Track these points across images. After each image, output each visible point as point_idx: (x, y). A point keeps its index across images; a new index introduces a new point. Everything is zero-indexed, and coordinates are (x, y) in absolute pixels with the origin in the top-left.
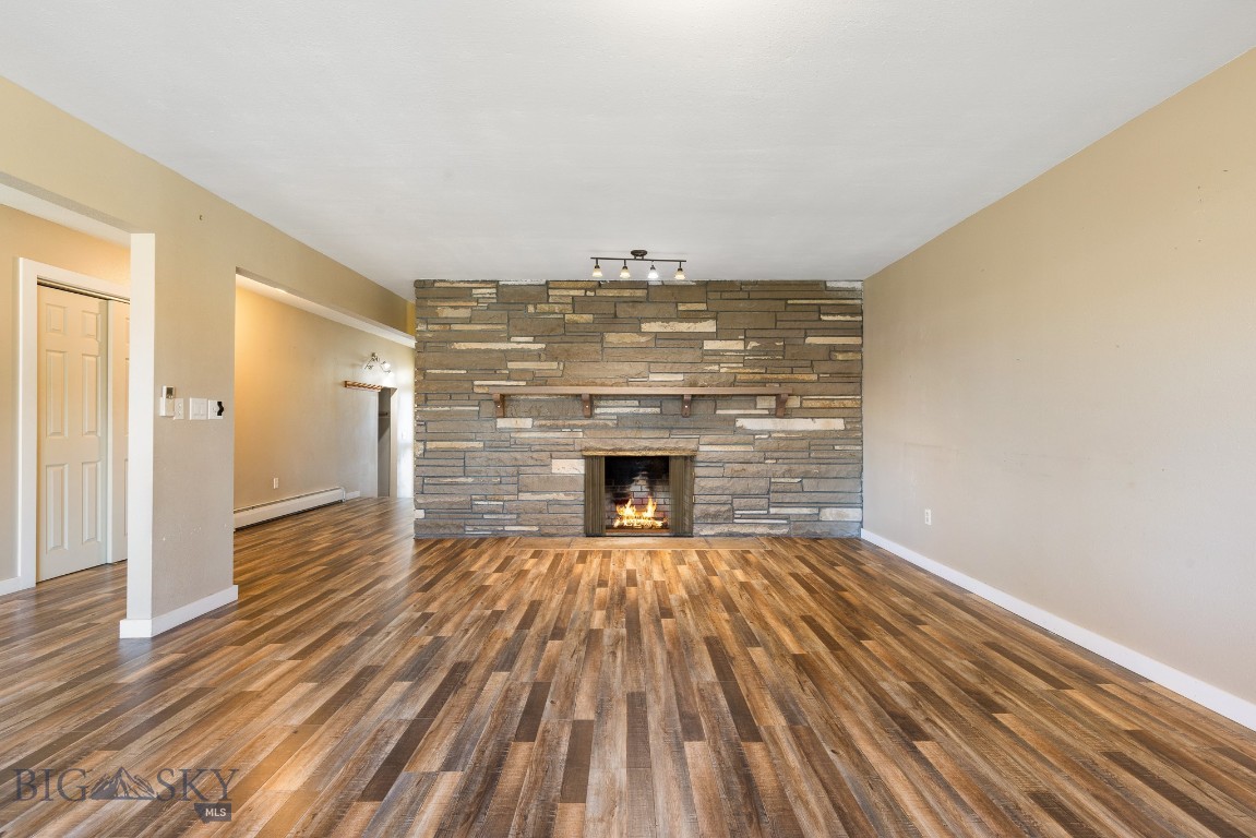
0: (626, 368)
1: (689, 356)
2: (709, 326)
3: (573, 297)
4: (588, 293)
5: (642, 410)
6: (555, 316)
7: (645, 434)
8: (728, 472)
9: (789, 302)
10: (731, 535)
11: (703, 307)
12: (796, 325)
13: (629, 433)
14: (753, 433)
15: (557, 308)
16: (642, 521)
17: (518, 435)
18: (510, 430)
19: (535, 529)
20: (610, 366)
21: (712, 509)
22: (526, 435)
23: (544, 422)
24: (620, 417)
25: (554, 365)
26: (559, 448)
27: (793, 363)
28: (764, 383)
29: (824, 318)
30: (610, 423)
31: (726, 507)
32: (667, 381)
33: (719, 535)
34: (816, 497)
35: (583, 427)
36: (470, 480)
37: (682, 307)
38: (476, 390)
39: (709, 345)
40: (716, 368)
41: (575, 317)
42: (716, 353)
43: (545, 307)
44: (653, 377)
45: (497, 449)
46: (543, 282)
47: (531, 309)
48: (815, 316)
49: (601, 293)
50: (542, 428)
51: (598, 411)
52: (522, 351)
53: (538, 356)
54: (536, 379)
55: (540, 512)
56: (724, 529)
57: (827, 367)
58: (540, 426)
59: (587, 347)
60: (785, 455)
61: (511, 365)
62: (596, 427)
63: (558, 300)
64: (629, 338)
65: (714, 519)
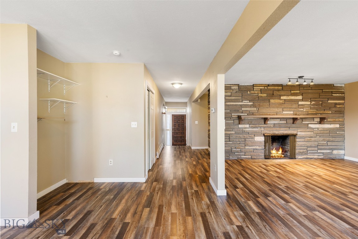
0: (276, 110)
1: (294, 106)
2: (300, 97)
3: (261, 89)
4: (265, 88)
5: (281, 122)
6: (256, 95)
7: (282, 129)
8: (306, 140)
9: (323, 90)
10: (307, 158)
11: (298, 92)
12: (326, 97)
13: (278, 129)
14: (313, 129)
15: (256, 92)
16: (278, 155)
17: (245, 130)
18: (242, 128)
19: (250, 157)
20: (271, 109)
21: (301, 151)
22: (247, 129)
23: (252, 126)
24: (274, 124)
25: (255, 109)
26: (257, 133)
27: (325, 108)
28: (316, 114)
29: (333, 95)
30: (272, 126)
31: (306, 150)
32: (289, 113)
33: (304, 158)
34: (331, 147)
35: (264, 127)
36: (231, 143)
37: (292, 92)
38: (233, 116)
39: (300, 103)
40: (302, 109)
41: (262, 95)
42: (302, 105)
43: (253, 92)
44: (284, 112)
45: (239, 133)
46: (252, 85)
47: (249, 92)
48: (331, 94)
49: (269, 88)
50: (252, 127)
51: (268, 122)
52: (246, 105)
53: (250, 106)
54: (250, 113)
55: (251, 152)
56: (305, 156)
57: (334, 109)
58: (251, 127)
59: (265, 103)
60: (322, 135)
61: (243, 109)
62: (267, 127)
63: (256, 90)
64: (277, 101)
65: (302, 154)
